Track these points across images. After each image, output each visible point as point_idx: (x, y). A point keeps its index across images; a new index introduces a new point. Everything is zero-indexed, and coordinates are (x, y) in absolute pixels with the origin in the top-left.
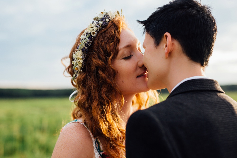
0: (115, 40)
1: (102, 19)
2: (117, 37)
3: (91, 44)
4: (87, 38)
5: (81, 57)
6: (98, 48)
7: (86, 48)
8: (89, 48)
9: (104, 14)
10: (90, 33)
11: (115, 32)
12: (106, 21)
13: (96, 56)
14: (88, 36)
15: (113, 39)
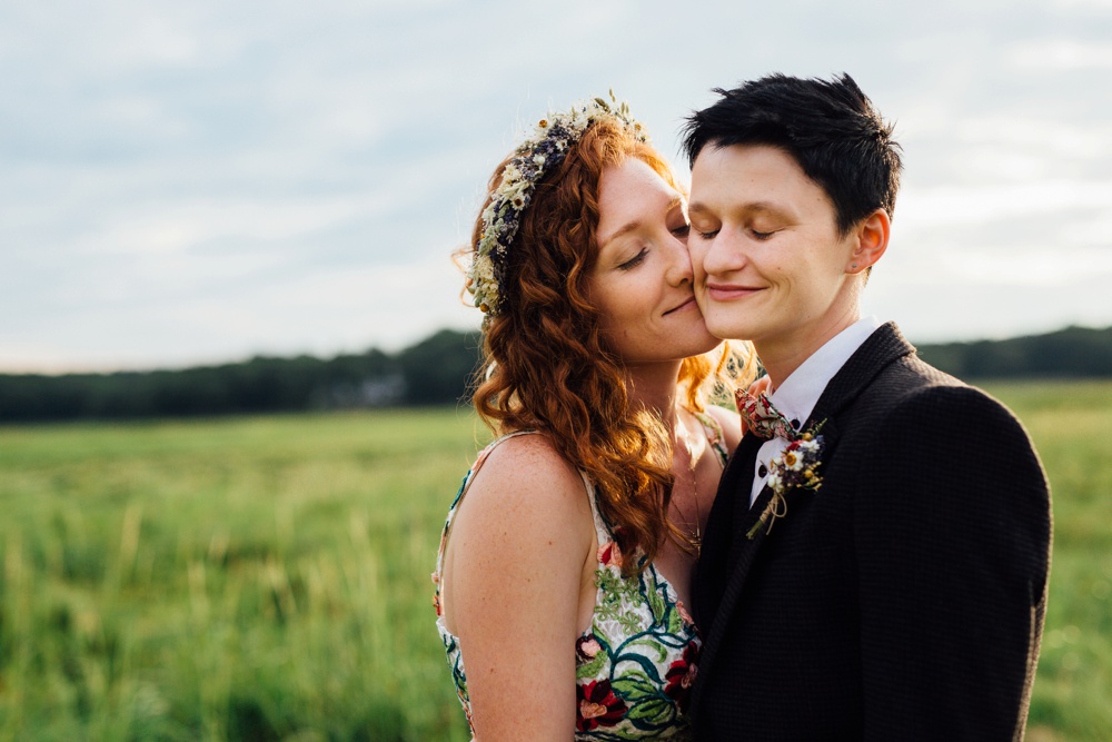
0: (584, 217)
1: (542, 148)
2: (588, 207)
3: (514, 233)
4: (501, 220)
5: (491, 277)
6: (535, 248)
7: (501, 249)
8: (510, 248)
9: (551, 125)
10: (508, 202)
11: (581, 193)
12: (556, 151)
13: (533, 270)
14: (502, 212)
15: (577, 215)
